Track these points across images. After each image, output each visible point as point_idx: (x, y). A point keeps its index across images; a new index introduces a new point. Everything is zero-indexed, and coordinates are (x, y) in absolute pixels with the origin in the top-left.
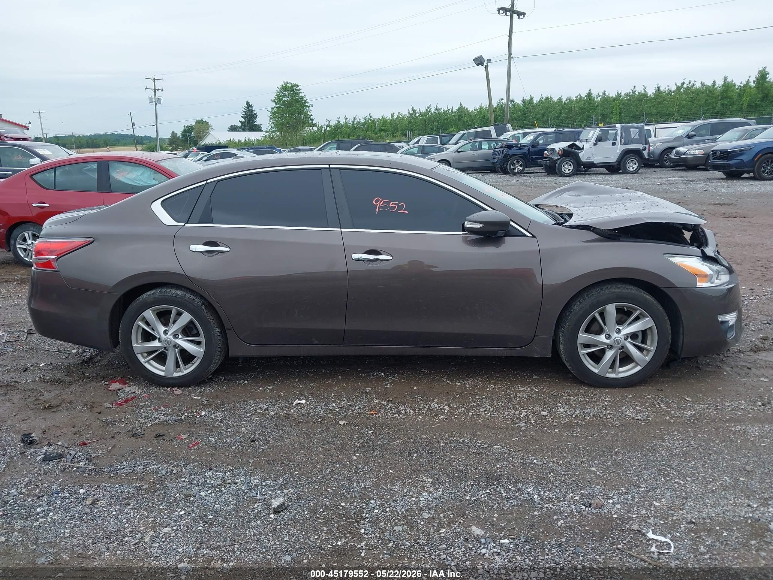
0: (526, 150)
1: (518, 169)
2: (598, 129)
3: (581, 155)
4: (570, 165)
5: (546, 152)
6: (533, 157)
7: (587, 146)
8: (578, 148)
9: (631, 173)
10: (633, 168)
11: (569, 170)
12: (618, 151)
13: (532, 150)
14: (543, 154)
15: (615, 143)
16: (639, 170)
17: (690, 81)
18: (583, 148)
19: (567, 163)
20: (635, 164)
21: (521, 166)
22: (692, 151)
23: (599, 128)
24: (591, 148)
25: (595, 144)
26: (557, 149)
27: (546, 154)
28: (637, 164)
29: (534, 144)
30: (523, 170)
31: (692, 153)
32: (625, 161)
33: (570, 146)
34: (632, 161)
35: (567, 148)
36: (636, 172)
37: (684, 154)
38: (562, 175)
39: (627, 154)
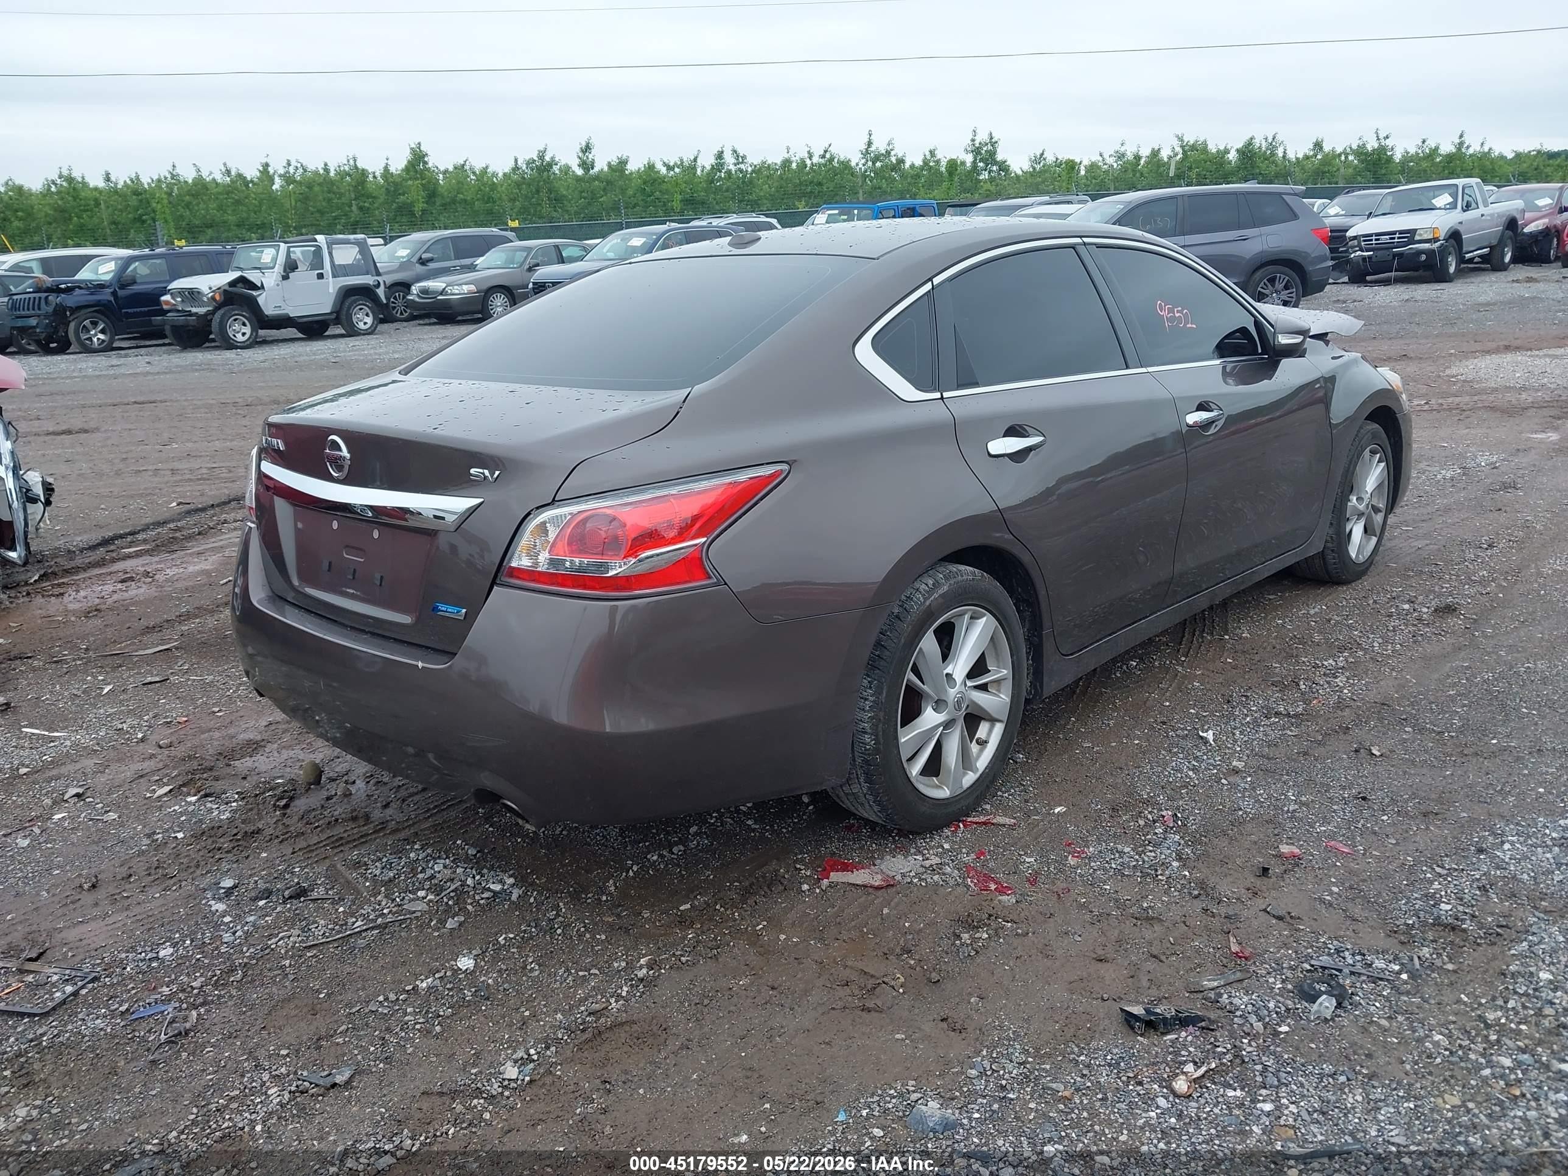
0: (106, 295)
1: (98, 339)
2: (282, 245)
3: (261, 301)
4: (244, 324)
5: (167, 298)
6: (129, 310)
7: (270, 279)
8: (253, 286)
9: (364, 334)
10: (365, 323)
11: (244, 334)
12: (331, 290)
13: (121, 293)
14: (159, 303)
15: (322, 274)
16: (376, 327)
17: (288, 161)
18: (262, 287)
19: (235, 320)
20: (367, 315)
21: (103, 332)
22: (456, 287)
23: (286, 243)
24: (278, 285)
25: (285, 277)
26: (205, 290)
27: (167, 303)
28: (371, 315)
29: (122, 280)
30: (112, 341)
31: (457, 292)
32: (349, 308)
33: (233, 284)
34: (361, 309)
35: (227, 288)
36: (371, 332)
37: (442, 293)
38: (229, 345)
39: (351, 295)
